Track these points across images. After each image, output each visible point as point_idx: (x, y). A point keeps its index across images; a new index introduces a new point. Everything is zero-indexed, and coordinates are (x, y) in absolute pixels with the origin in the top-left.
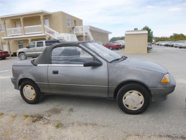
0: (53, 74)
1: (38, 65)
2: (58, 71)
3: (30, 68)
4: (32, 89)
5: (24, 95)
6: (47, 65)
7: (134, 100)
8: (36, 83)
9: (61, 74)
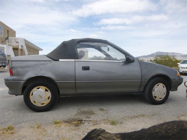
0: (83, 70)
1: (60, 60)
2: (89, 67)
3: (48, 64)
4: (46, 90)
5: (30, 101)
6: (74, 60)
7: (160, 92)
8: (55, 81)
9: (93, 70)
